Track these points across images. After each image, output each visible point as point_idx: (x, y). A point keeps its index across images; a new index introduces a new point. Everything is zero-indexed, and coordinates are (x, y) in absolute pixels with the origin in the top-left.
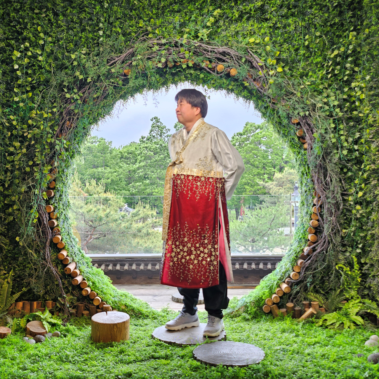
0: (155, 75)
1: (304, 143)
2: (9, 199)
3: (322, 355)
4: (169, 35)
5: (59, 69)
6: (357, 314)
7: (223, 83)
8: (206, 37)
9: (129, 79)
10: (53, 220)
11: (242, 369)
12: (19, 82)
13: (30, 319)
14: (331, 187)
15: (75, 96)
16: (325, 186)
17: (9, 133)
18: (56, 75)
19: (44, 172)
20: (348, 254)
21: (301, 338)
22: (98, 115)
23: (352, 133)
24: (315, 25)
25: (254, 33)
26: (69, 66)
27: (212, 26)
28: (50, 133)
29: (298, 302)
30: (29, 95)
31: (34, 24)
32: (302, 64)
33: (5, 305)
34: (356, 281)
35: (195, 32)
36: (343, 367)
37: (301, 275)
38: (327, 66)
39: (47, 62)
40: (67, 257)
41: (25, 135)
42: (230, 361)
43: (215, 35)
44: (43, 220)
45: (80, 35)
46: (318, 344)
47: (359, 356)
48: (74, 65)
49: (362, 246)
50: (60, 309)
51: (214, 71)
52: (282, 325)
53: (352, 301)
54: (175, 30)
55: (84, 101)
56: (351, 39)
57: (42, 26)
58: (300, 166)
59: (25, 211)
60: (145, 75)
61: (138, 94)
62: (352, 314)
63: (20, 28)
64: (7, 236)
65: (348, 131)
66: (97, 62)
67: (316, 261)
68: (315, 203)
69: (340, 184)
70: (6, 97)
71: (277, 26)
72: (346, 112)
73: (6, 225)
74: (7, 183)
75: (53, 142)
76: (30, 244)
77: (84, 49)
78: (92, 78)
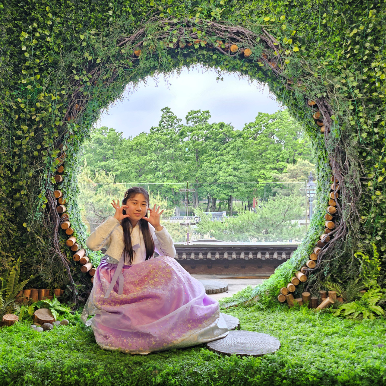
0: (166, 56)
1: (321, 127)
2: (16, 184)
3: (340, 345)
4: (180, 14)
5: (67, 50)
6: (377, 304)
7: (237, 64)
8: (219, 16)
9: (139, 60)
10: (61, 206)
11: (256, 358)
12: (27, 64)
13: (38, 307)
14: (349, 172)
15: (84, 78)
16: (343, 170)
17: (17, 116)
18: (65, 56)
19: (52, 156)
20: (367, 242)
21: (317, 328)
22: (107, 98)
23: (372, 115)
24: (333, 3)
25: (270, 11)
26: (78, 47)
27: (225, 5)
28: (59, 116)
29: (314, 292)
30: (37, 77)
31: (42, 4)
32: (320, 44)
33: (13, 293)
34: (376, 270)
35: (208, 11)
36: (363, 358)
37: (318, 263)
38: (345, 46)
39: (55, 43)
40: (76, 244)
41: (33, 118)
42: (244, 350)
43: (228, 14)
44: (52, 206)
45: (89, 15)
46: (336, 334)
47: (380, 346)
48: (83, 46)
49: (382, 233)
50: (69, 297)
51: (227, 52)
52: (298, 315)
53: (371, 291)
54: (187, 9)
55: (93, 83)
56: (371, 17)
57: (50, 7)
58: (317, 150)
59: (32, 196)
60: (156, 56)
61: (149, 76)
62: (371, 304)
63: (28, 8)
64: (15, 223)
65: (368, 113)
66: (107, 42)
67: (334, 249)
68: (333, 189)
69: (359, 169)
70: (14, 79)
71: (293, 4)
72: (366, 93)
73: (14, 211)
74: (15, 167)
75: (61, 125)
76: (38, 230)
77: (94, 29)
78: (102, 59)
